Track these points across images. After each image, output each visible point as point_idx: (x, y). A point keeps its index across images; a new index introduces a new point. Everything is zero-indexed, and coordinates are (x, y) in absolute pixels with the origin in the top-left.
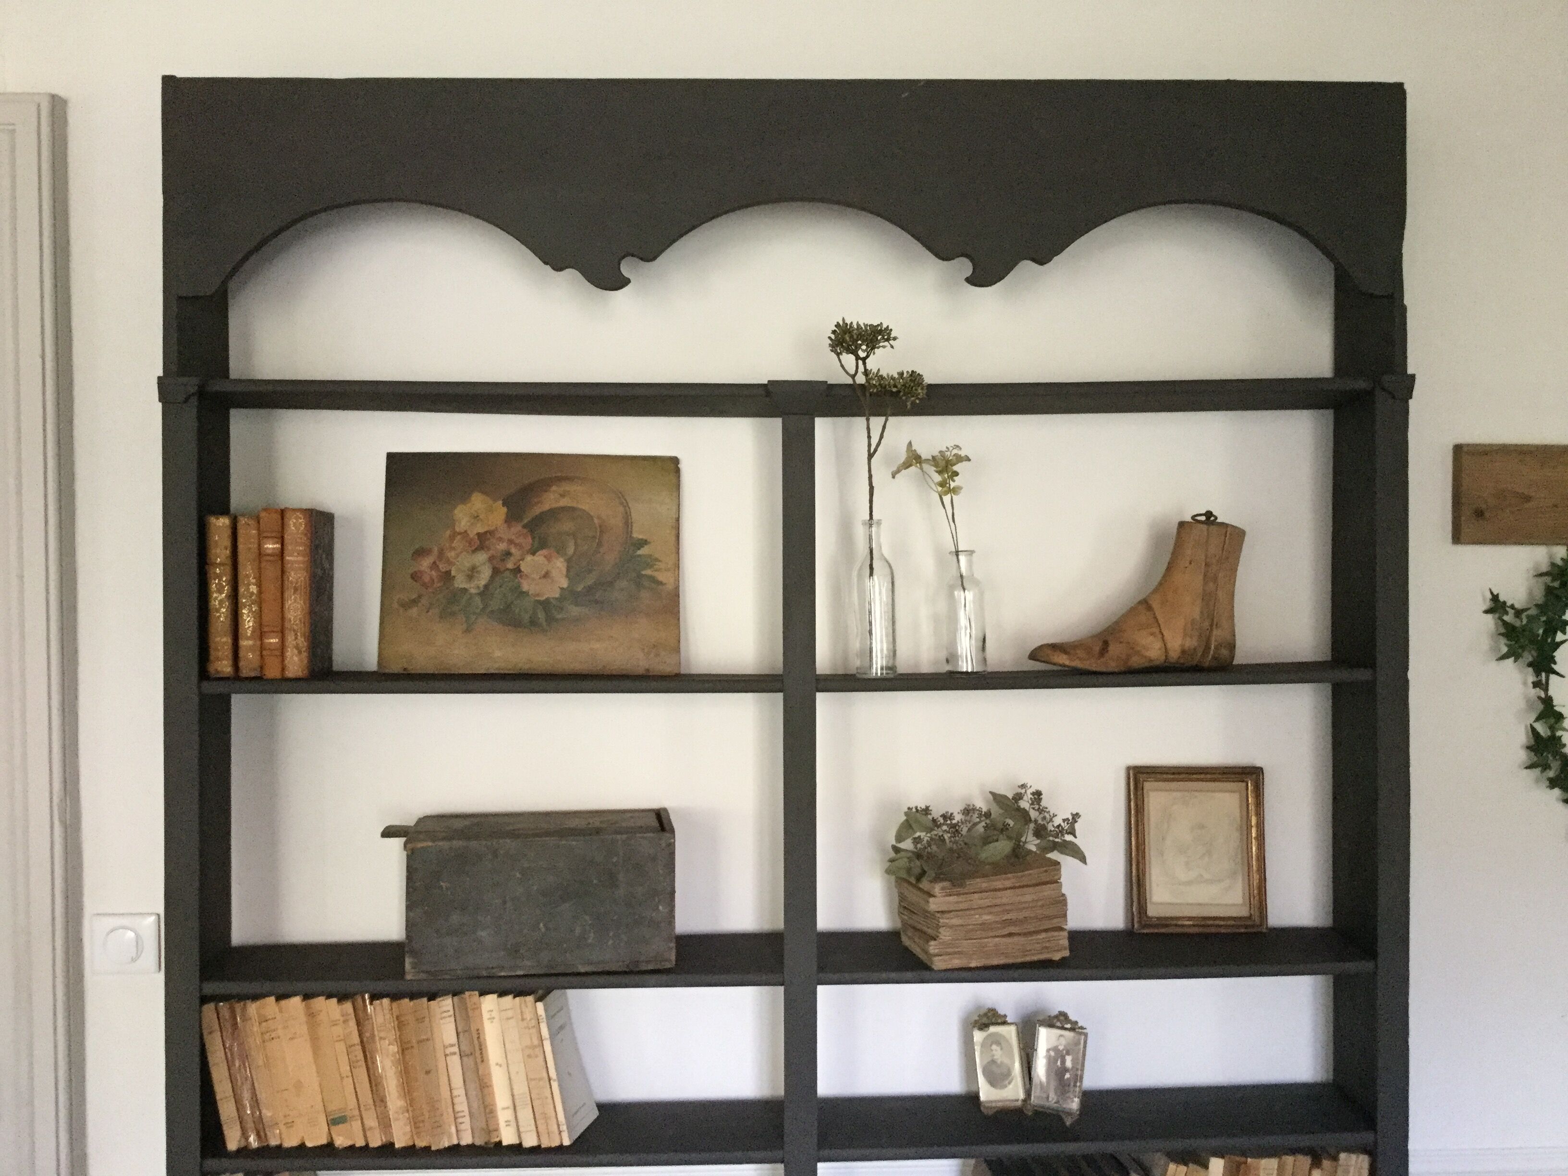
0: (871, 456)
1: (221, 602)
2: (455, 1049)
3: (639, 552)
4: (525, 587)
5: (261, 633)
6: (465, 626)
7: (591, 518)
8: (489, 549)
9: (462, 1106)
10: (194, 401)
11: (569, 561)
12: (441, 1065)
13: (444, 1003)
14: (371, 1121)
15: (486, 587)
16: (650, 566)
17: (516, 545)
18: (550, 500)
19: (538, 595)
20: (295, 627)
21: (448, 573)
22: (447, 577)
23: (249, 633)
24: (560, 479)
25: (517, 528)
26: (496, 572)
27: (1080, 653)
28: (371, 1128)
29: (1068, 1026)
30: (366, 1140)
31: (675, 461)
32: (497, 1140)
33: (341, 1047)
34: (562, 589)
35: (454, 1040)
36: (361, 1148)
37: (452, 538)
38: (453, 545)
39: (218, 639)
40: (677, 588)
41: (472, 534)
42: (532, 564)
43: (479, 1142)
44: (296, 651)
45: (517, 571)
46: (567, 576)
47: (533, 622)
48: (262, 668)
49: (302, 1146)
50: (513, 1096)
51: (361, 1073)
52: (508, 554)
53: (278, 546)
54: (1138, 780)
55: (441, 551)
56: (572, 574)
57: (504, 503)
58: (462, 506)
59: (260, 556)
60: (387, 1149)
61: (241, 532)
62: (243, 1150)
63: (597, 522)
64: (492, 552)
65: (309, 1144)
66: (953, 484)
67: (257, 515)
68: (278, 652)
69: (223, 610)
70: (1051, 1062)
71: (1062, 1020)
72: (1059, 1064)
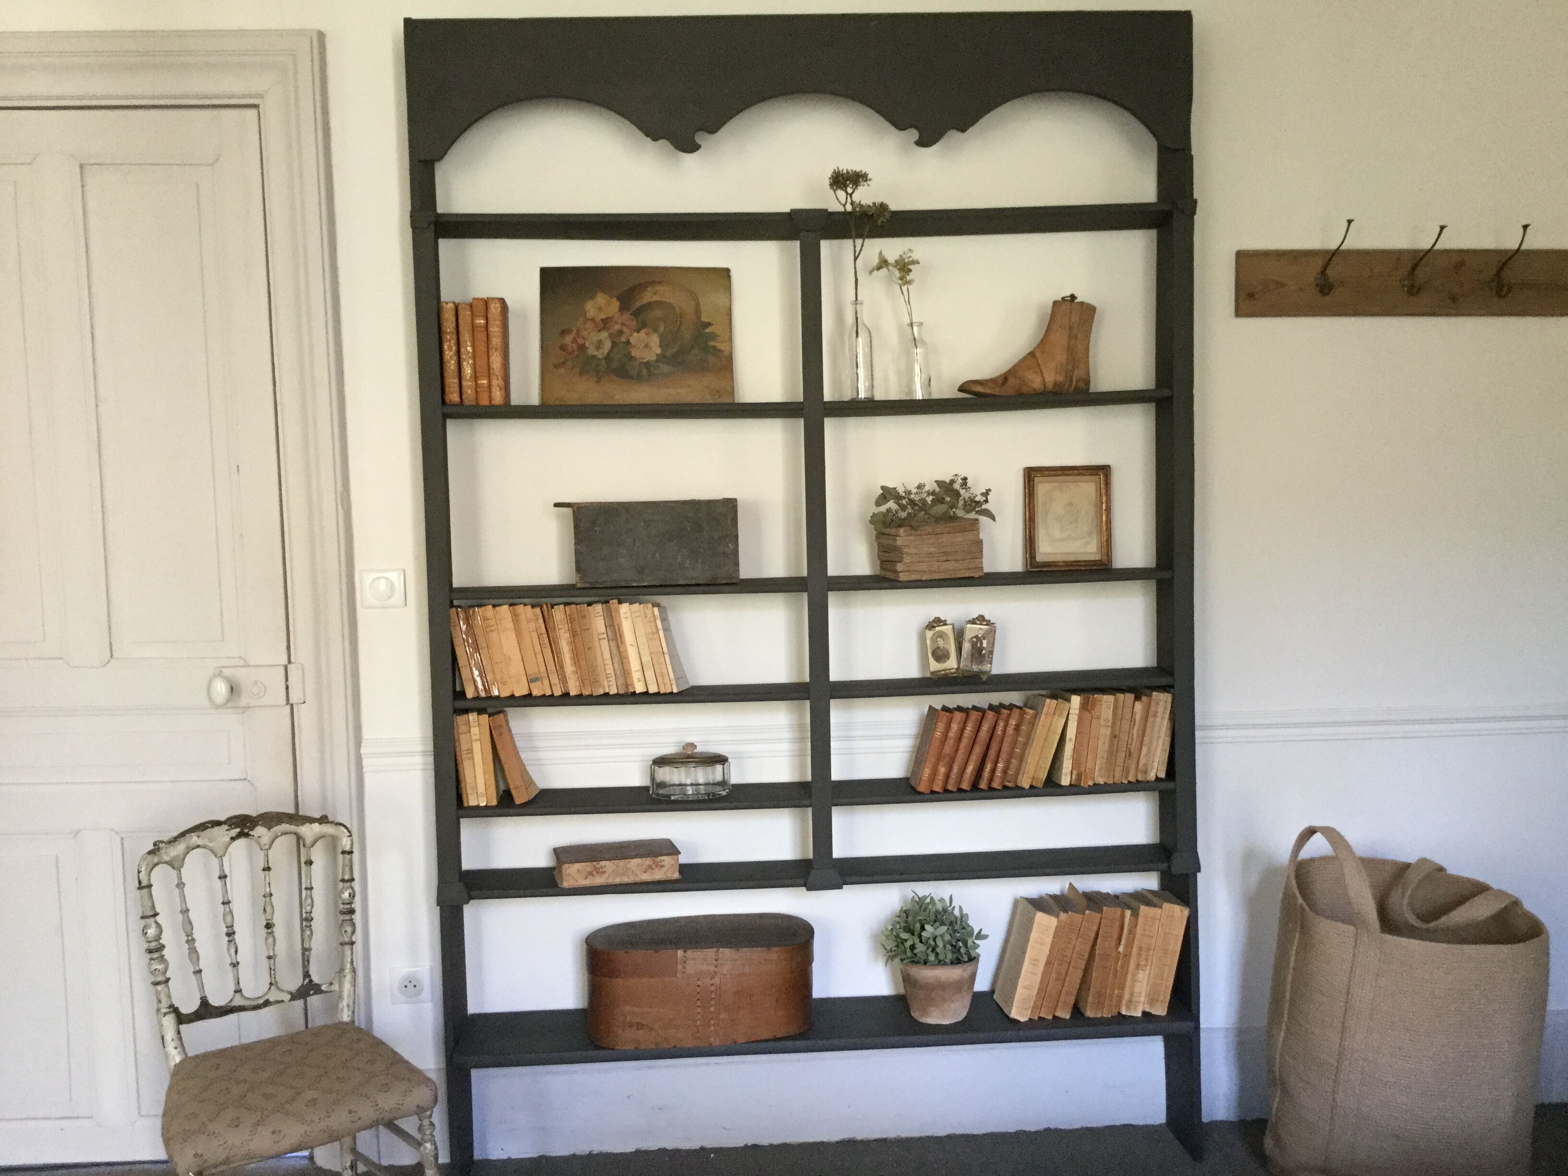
0: (856, 259)
1: (451, 357)
2: (605, 636)
3: (706, 331)
4: (633, 354)
5: (475, 377)
6: (596, 379)
7: (673, 307)
8: (609, 329)
9: (610, 670)
10: (432, 226)
11: (661, 336)
12: (597, 644)
13: (595, 608)
14: (555, 680)
15: (608, 353)
16: (714, 339)
17: (626, 326)
18: (648, 297)
19: (643, 358)
20: (497, 374)
21: (583, 345)
22: (583, 348)
23: (468, 377)
24: (653, 283)
25: (627, 316)
26: (614, 344)
27: (990, 385)
28: (555, 685)
29: (985, 623)
30: (552, 691)
31: (727, 271)
32: (633, 690)
33: (535, 636)
34: (657, 355)
35: (603, 630)
36: (550, 696)
37: (585, 322)
38: (587, 326)
39: (450, 380)
40: (731, 353)
41: (598, 319)
42: (635, 338)
43: (621, 692)
44: (498, 389)
45: (628, 343)
46: (660, 346)
47: (640, 377)
48: (477, 399)
49: (513, 696)
50: (641, 662)
51: (548, 650)
53: (485, 322)
54: (1031, 475)
55: (578, 331)
56: (663, 345)
57: (618, 299)
58: (590, 302)
59: (473, 327)
60: (566, 695)
61: (461, 313)
62: (477, 698)
63: (678, 311)
64: (611, 331)
65: (517, 695)
66: (908, 277)
67: (471, 302)
68: (488, 389)
69: (453, 362)
70: (974, 645)
71: (981, 619)
72: (979, 645)
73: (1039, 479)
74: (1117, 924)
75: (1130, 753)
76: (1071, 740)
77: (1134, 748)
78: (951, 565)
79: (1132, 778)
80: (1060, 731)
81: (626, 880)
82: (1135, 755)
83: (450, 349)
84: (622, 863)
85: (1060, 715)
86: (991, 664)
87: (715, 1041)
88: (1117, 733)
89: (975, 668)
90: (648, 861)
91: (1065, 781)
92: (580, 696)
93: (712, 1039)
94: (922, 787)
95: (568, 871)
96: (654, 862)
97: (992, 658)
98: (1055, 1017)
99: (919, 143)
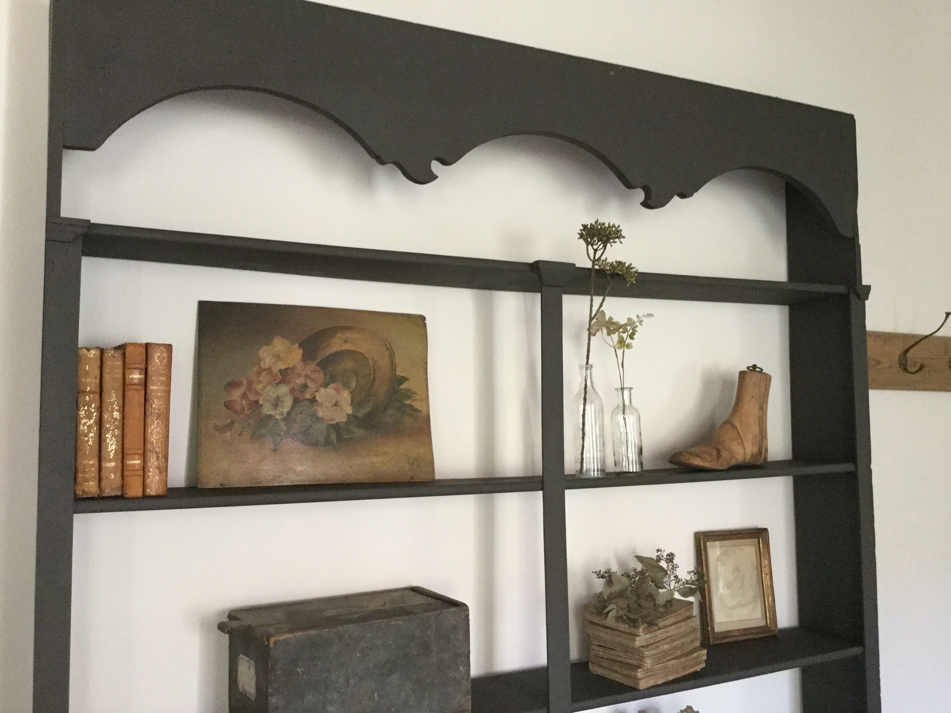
1: (90, 427)
3: (402, 387)
4: (320, 414)
5: (123, 455)
6: (272, 446)
7: (366, 359)
8: (289, 383)
11: (352, 393)
15: (289, 414)
16: (409, 397)
17: (312, 380)
18: (337, 344)
19: (330, 420)
20: (157, 449)
21: (257, 402)
22: (256, 405)
23: (112, 455)
24: (341, 329)
25: (312, 366)
26: (296, 401)
31: (422, 319)
34: (348, 415)
37: (259, 374)
38: (260, 379)
39: (87, 462)
40: (429, 414)
41: (276, 370)
42: (323, 395)
45: (313, 400)
46: (352, 404)
47: (327, 443)
48: (123, 487)
52: (306, 386)
53: (143, 376)
54: (701, 538)
55: (250, 383)
56: (356, 403)
57: (301, 346)
58: (265, 348)
59: (125, 385)
61: (108, 363)
63: (371, 363)
64: (292, 385)
66: (629, 341)
67: (122, 348)
68: (141, 473)
69: (91, 435)
71: (689, 710)
73: (708, 544)
83: (89, 416)
99: (647, 204)
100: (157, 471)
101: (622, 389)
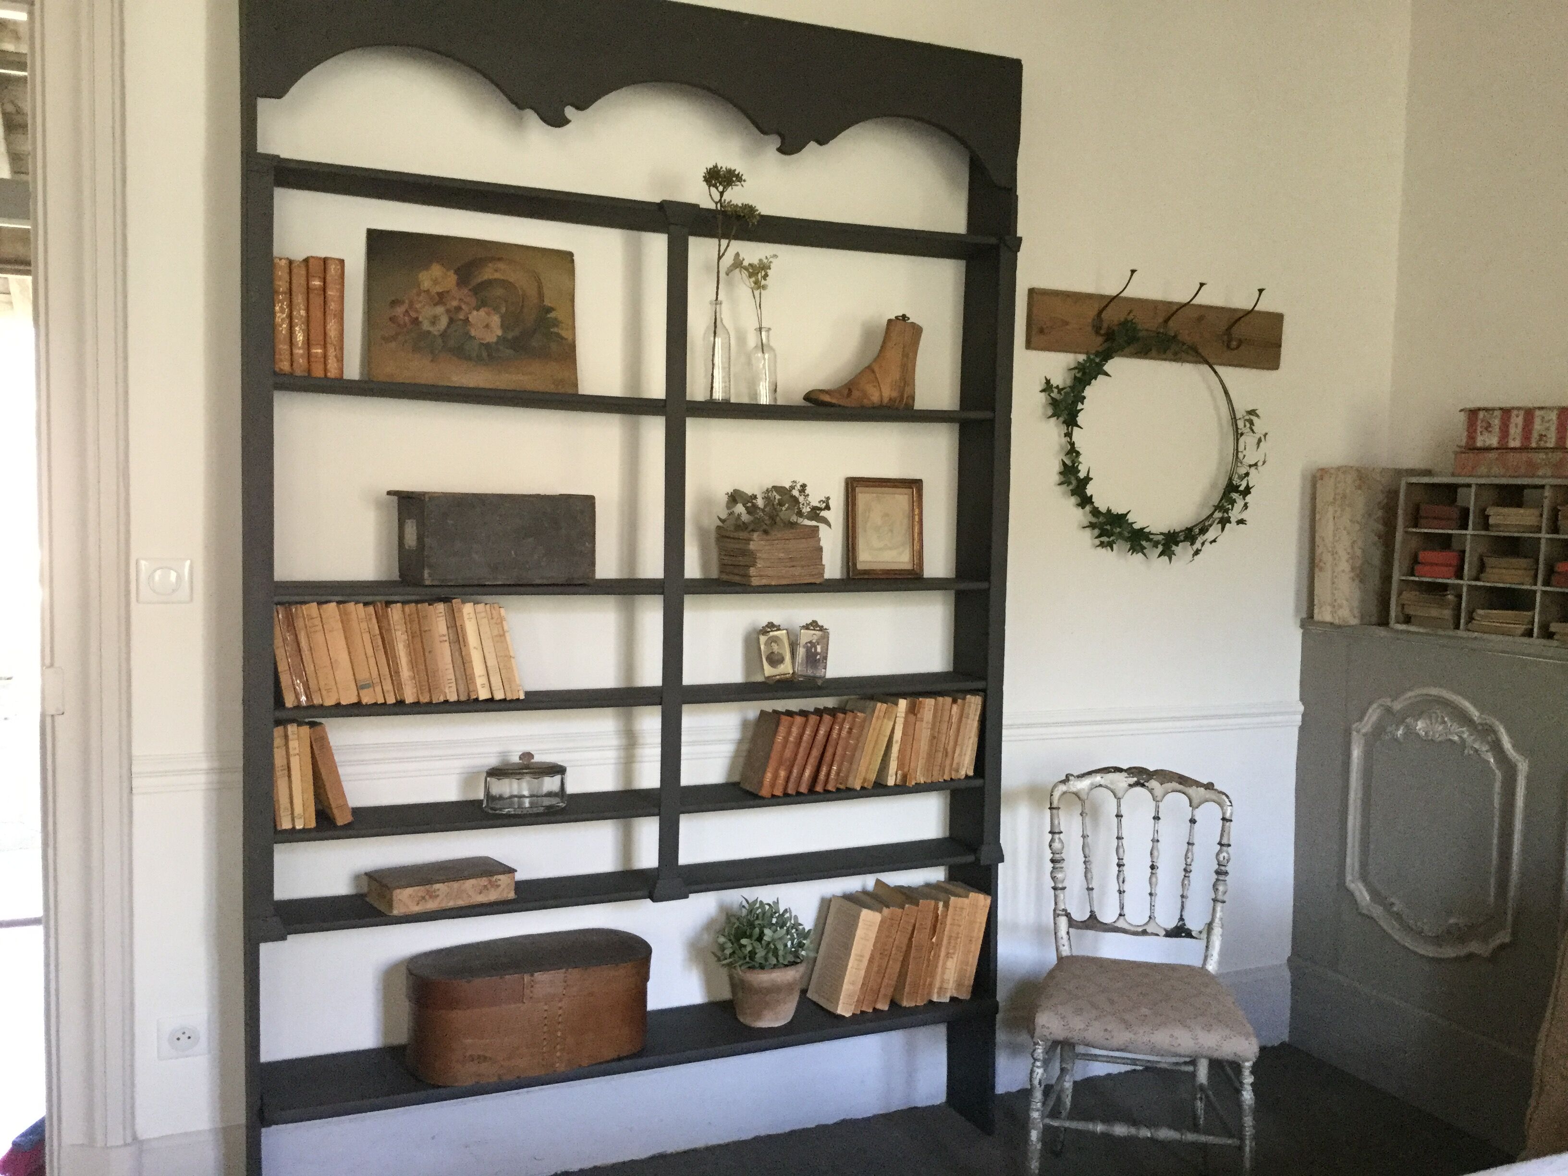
0: (720, 258)
1: (283, 320)
2: (446, 638)
3: (549, 316)
4: (473, 333)
5: (309, 345)
6: (431, 357)
7: (516, 288)
8: (446, 304)
9: (450, 674)
11: (502, 317)
12: (437, 646)
13: (438, 607)
14: (388, 686)
15: (445, 331)
16: (557, 326)
17: (465, 303)
18: (488, 273)
19: (482, 339)
20: (335, 343)
21: (417, 318)
22: (416, 321)
23: (300, 345)
24: (493, 259)
25: (466, 291)
26: (451, 321)
27: (837, 394)
28: (388, 691)
29: (818, 629)
30: (385, 699)
31: (570, 255)
32: (475, 697)
33: (366, 637)
34: (498, 336)
35: (445, 632)
36: (382, 704)
37: (419, 295)
38: (420, 299)
39: (281, 346)
40: (574, 342)
41: (433, 292)
42: (475, 316)
43: (463, 698)
45: (466, 321)
46: (502, 326)
47: (479, 358)
48: (310, 370)
49: (338, 705)
50: (486, 667)
51: (382, 656)
53: (322, 284)
54: (853, 485)
55: (411, 302)
56: (506, 327)
57: (456, 272)
58: (424, 272)
59: (308, 289)
60: (400, 703)
61: (295, 271)
62: (298, 707)
63: (520, 293)
64: (448, 306)
65: (343, 703)
66: (763, 282)
67: (306, 261)
68: (322, 360)
69: (284, 326)
70: (808, 651)
71: (814, 625)
72: (813, 650)
73: (857, 489)
74: (931, 915)
75: (947, 753)
76: (897, 742)
77: (950, 750)
78: (797, 571)
79: (947, 777)
80: (888, 733)
81: (461, 903)
82: (950, 754)
83: (282, 311)
84: (455, 885)
85: (889, 719)
86: (825, 668)
87: (561, 1068)
88: (936, 734)
89: (810, 672)
90: (484, 881)
91: (891, 782)
92: (417, 704)
93: (557, 1065)
94: (765, 792)
95: (400, 897)
96: (490, 881)
97: (826, 663)
98: (874, 1009)
99: (781, 150)
100: (335, 359)
101: (760, 329)
